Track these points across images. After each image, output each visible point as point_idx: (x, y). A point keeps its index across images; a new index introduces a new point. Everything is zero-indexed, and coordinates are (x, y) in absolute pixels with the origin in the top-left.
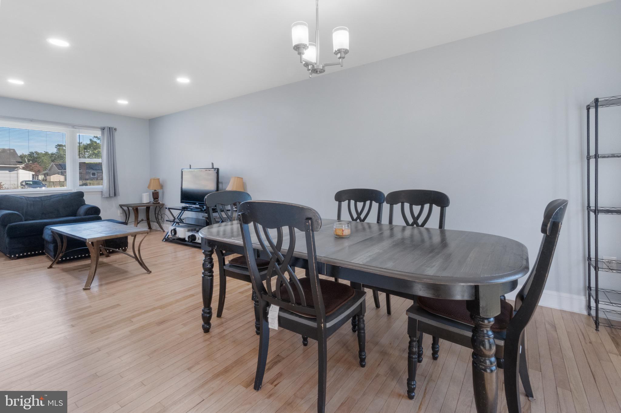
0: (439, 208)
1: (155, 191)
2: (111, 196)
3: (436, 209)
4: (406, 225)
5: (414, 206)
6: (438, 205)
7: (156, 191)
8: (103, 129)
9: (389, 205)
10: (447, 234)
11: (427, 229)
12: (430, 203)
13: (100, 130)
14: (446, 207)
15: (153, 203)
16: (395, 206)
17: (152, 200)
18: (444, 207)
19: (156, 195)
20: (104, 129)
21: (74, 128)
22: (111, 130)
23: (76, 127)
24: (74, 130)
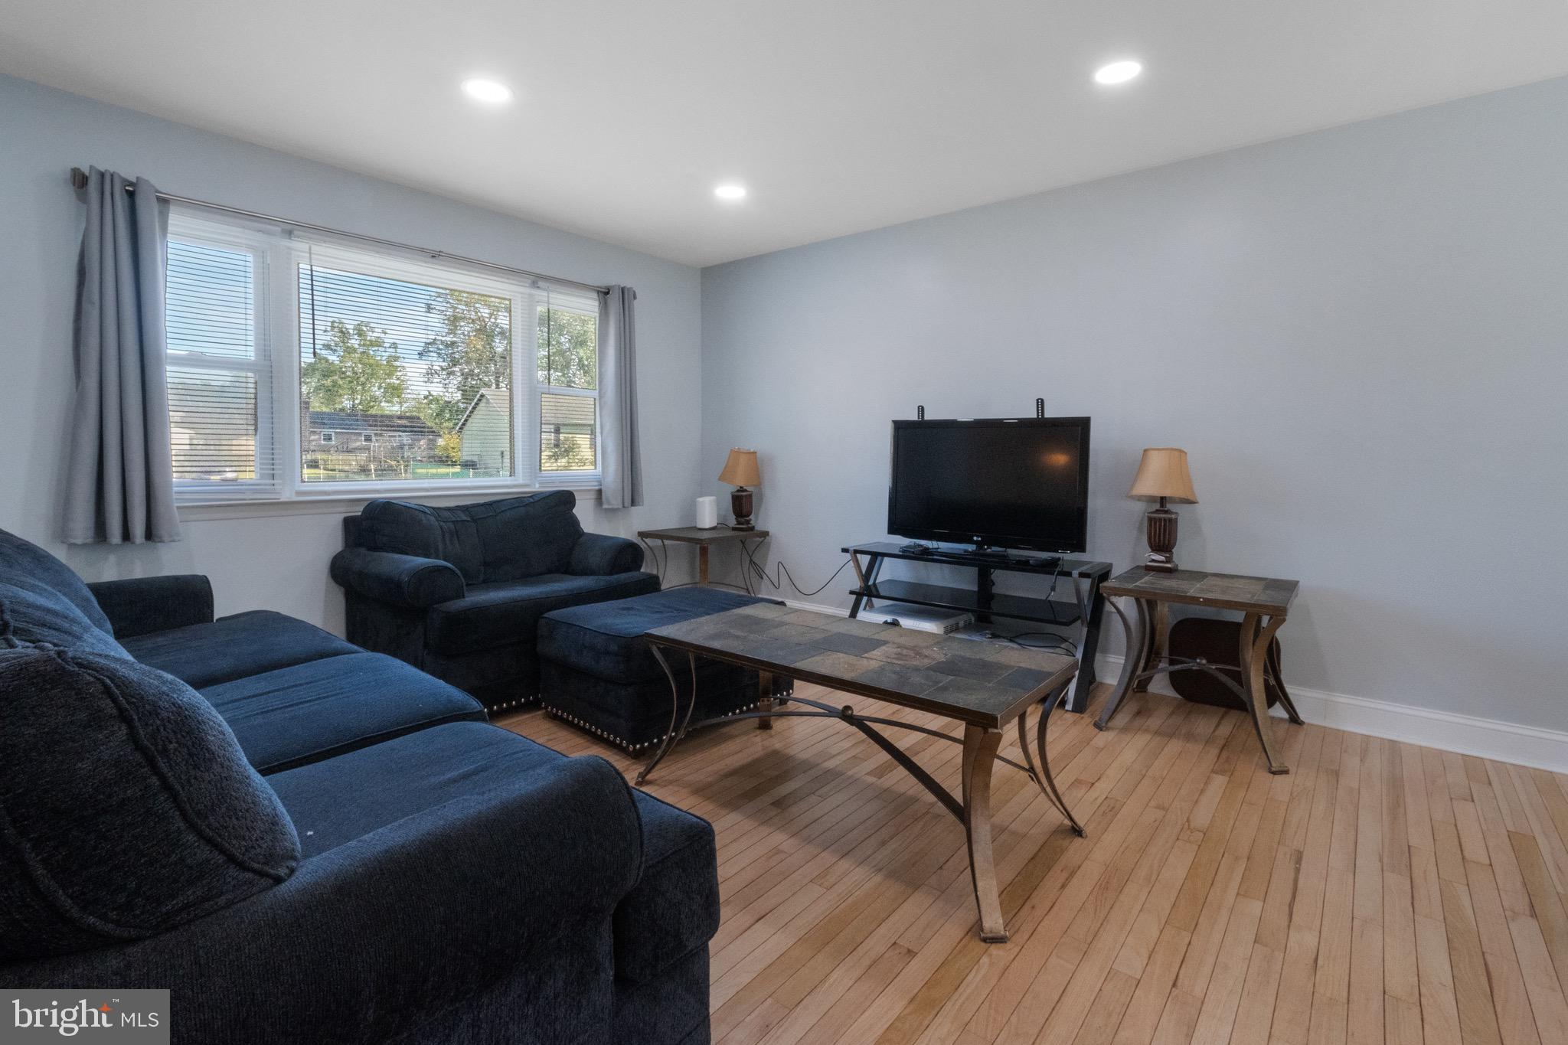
1: (742, 489)
2: (626, 504)
7: (746, 491)
8: (604, 293)
13: (595, 295)
15: (734, 529)
17: (732, 521)
19: (742, 504)
20: (607, 293)
21: (534, 285)
22: (626, 296)
23: (541, 283)
24: (534, 292)
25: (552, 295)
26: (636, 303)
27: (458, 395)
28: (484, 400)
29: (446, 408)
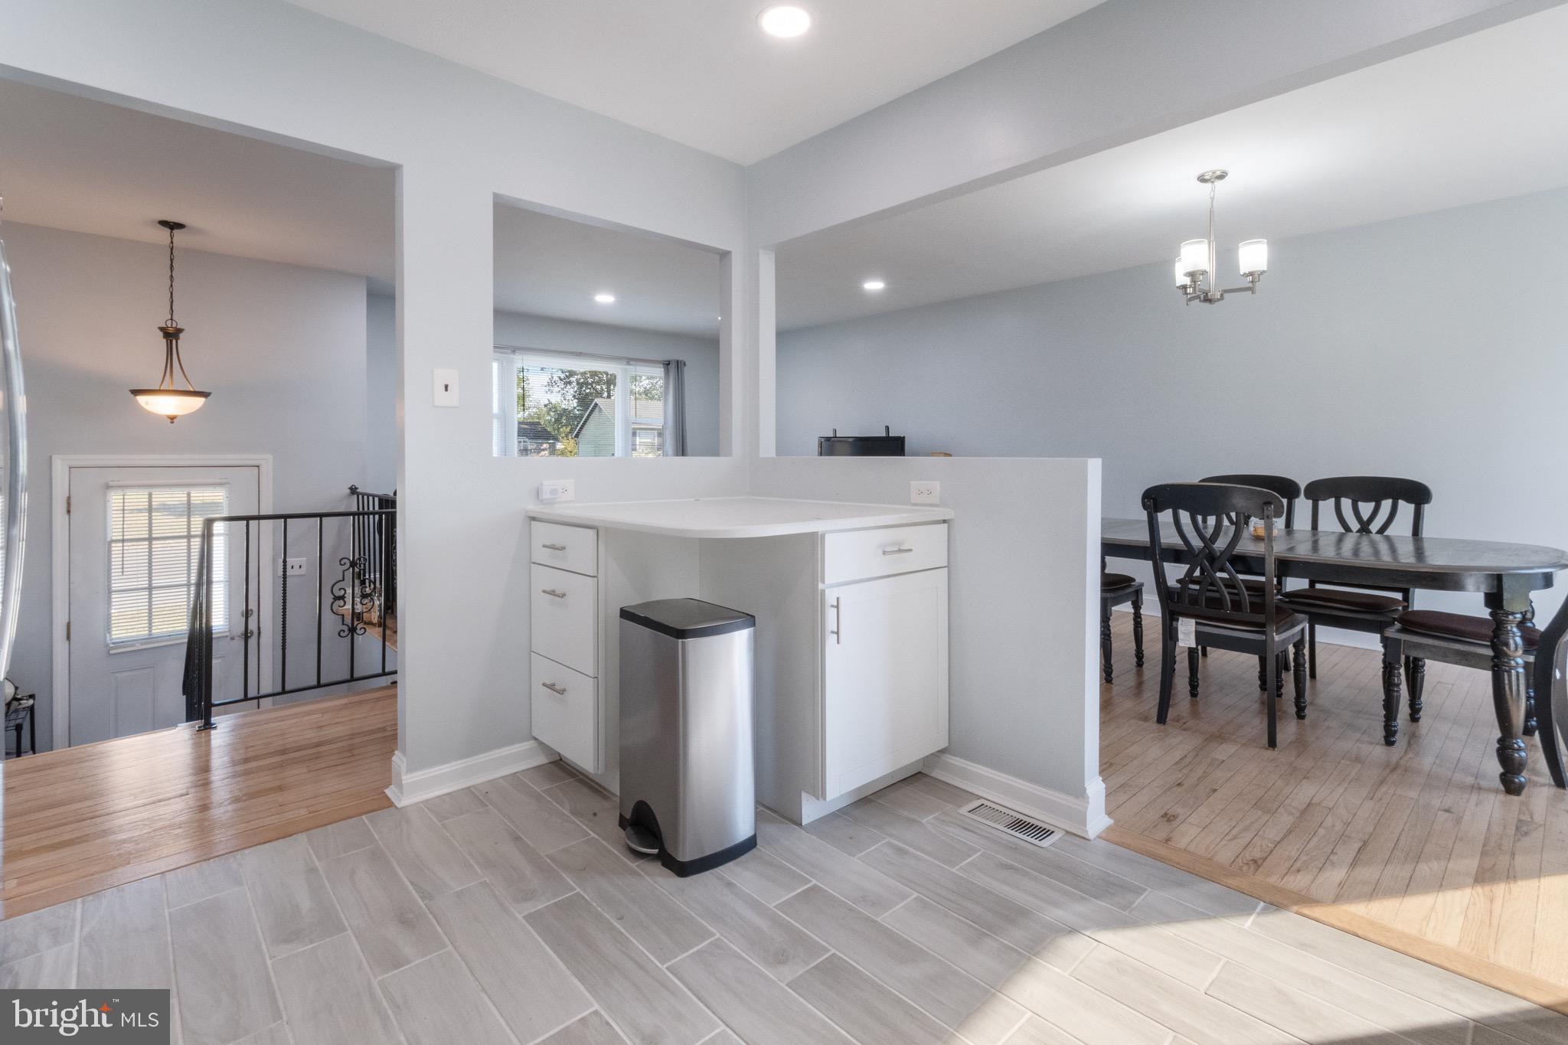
0: (1412, 507)
3: (1406, 509)
4: (1344, 531)
5: (1361, 504)
6: (1409, 501)
8: (667, 364)
9: (1311, 501)
10: (1426, 545)
11: (1388, 538)
12: (1393, 498)
13: (662, 365)
14: (1424, 504)
16: (1321, 503)
18: (1420, 504)
20: (668, 364)
21: (628, 363)
22: (679, 365)
23: (631, 363)
24: (629, 367)
25: (637, 368)
26: (685, 368)
27: (575, 403)
28: (597, 409)
29: (562, 416)
